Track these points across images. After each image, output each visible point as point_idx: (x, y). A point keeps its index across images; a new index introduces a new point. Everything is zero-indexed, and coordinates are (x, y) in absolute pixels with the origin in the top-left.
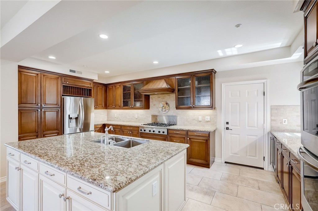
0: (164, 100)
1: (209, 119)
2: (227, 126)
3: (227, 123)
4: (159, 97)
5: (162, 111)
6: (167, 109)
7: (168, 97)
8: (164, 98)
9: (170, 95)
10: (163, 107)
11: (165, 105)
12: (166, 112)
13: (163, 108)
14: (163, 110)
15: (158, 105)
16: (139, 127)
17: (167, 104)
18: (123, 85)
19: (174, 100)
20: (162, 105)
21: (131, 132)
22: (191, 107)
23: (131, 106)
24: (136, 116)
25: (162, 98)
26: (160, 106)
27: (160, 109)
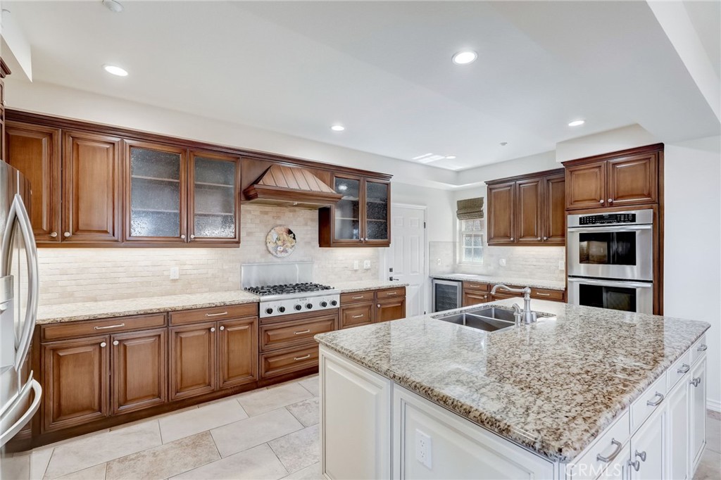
0: (279, 222)
1: (369, 266)
2: (391, 274)
3: (391, 270)
4: (266, 213)
5: (277, 250)
6: (289, 244)
7: (291, 215)
8: (278, 217)
9: (295, 211)
10: (278, 239)
11: (285, 236)
12: (286, 255)
13: (280, 243)
14: (279, 249)
15: (262, 235)
16: (259, 303)
17: (290, 232)
18: (131, 146)
19: (306, 225)
20: (275, 236)
21: (222, 328)
22: (361, 241)
23: (183, 237)
24: (174, 272)
25: (273, 217)
26: (269, 237)
27: (271, 246)
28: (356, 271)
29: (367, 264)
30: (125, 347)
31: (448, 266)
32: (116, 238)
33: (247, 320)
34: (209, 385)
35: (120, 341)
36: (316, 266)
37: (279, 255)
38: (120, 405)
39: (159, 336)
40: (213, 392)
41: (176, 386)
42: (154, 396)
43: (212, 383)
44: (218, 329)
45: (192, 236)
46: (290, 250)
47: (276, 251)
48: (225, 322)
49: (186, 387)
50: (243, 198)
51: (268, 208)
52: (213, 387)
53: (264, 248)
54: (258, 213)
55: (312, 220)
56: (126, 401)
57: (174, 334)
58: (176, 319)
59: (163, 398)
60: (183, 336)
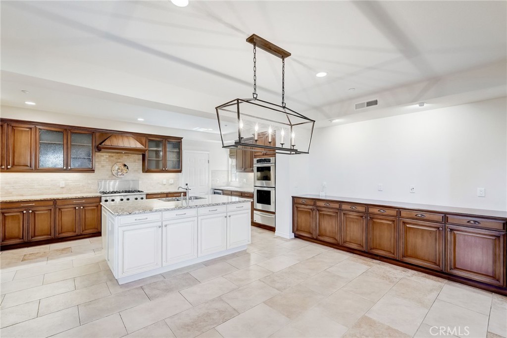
0: (119, 161)
1: (172, 182)
3: (187, 185)
4: (112, 156)
6: (125, 172)
7: (126, 157)
8: (119, 158)
9: (128, 155)
10: (119, 169)
11: (123, 167)
12: (123, 176)
13: (119, 171)
14: (119, 174)
15: (110, 167)
16: (101, 197)
17: (125, 165)
18: (39, 129)
19: (135, 162)
20: (117, 168)
21: (82, 207)
22: (164, 170)
23: (65, 168)
24: (62, 184)
25: (116, 158)
26: (114, 168)
27: (114, 172)
28: (164, 185)
29: (172, 181)
30: (35, 214)
31: (224, 183)
32: (31, 169)
33: (95, 204)
34: (75, 232)
35: (33, 211)
36: (140, 182)
37: (119, 176)
38: (32, 237)
39: (51, 210)
40: (77, 236)
41: (59, 232)
42: (48, 235)
43: (77, 231)
44: (80, 208)
45: (69, 168)
46: (125, 174)
47: (117, 175)
48: (84, 205)
49: (64, 232)
50: (97, 150)
51: (113, 155)
52: (77, 233)
53: (111, 173)
54: (108, 156)
55: (139, 160)
56: (35, 236)
57: (58, 209)
58: (59, 203)
59: (52, 236)
60: (62, 210)
